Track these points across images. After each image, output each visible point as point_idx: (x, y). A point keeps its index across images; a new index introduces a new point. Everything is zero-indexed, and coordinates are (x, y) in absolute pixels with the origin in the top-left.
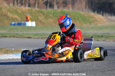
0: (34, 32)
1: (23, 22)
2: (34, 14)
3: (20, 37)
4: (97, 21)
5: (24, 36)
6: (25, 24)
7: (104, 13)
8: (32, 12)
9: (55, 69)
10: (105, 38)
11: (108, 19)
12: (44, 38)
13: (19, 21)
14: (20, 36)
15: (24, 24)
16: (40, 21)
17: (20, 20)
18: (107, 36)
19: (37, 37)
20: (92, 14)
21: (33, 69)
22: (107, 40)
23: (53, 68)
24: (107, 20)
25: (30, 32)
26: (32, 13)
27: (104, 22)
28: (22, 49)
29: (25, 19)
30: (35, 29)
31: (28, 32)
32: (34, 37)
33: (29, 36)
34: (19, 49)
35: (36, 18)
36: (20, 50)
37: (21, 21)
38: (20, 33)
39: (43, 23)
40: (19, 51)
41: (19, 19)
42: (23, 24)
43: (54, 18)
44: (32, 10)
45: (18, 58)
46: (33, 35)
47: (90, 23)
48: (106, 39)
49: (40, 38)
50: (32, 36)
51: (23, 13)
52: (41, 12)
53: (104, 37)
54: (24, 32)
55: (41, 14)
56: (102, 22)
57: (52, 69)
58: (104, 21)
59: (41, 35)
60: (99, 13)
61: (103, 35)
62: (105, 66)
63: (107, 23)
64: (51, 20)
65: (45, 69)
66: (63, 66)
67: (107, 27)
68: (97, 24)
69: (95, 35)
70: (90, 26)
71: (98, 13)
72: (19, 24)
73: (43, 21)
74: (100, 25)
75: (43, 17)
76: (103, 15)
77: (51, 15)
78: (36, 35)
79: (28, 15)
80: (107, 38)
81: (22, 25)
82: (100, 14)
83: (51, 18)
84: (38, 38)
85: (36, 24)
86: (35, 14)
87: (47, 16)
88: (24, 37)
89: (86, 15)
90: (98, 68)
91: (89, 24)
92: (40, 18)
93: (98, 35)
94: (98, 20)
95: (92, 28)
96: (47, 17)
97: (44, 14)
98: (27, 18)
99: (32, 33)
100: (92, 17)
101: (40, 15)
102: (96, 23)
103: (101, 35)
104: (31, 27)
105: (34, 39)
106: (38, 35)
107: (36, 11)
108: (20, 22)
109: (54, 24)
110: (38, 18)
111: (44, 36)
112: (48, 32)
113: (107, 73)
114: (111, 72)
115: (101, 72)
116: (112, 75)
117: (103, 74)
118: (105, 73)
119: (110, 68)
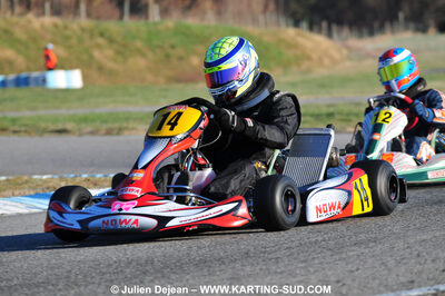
0: (80, 111)
1: (35, 74)
2: (74, 41)
3: (25, 131)
4: (309, 58)
5: (43, 125)
6: (44, 81)
7: (334, 28)
8: (68, 33)
10: (342, 120)
11: (348, 48)
12: (116, 132)
13: (22, 71)
14: (26, 126)
15: (40, 80)
16: (101, 68)
17: (23, 66)
18: (348, 114)
20: (291, 32)
22: (349, 130)
24: (345, 52)
25: (63, 112)
26: (68, 38)
27: (335, 62)
28: (35, 177)
29: (42, 61)
30: (80, 99)
31: (56, 112)
32: (79, 130)
33: (60, 127)
34: (26, 178)
35: (85, 57)
36: (27, 182)
37: (29, 69)
38: (27, 113)
39: (111, 74)
40: (27, 186)
41: (20, 61)
42: (36, 79)
43: (150, 55)
44: (66, 27)
46: (75, 121)
47: (286, 65)
48: (344, 124)
49: (103, 132)
50: (69, 126)
51: (35, 38)
52: (102, 35)
53: (337, 117)
54: (42, 112)
55: (100, 40)
56: (326, 61)
58: (336, 55)
59: (105, 121)
60: (316, 28)
61: (331, 110)
63: (348, 64)
64: (141, 62)
67: (345, 81)
68: (308, 71)
70: (284, 80)
71: (311, 28)
72: (22, 82)
73: (110, 65)
74: (321, 72)
75: (109, 52)
76: (330, 35)
77: (139, 44)
78: (85, 120)
79: (50, 46)
80: (348, 121)
81: (32, 86)
82: (320, 31)
83: (143, 55)
84: (93, 133)
85: (85, 77)
86: (80, 40)
87: (125, 46)
88: (43, 132)
89: (266, 39)
90: (320, 238)
91: (280, 71)
92: (97, 54)
93: (316, 112)
94: (315, 56)
96: (123, 49)
97: (111, 40)
98: (47, 58)
99: (72, 112)
100: (291, 45)
101: (98, 46)
102: (306, 64)
103: (325, 110)
104: (67, 91)
105: (81, 135)
106: (93, 121)
107: (83, 30)
108: (24, 75)
109: (150, 77)
110: (91, 57)
111: (116, 125)
112: (130, 108)
113: (351, 253)
114: (367, 251)
115: (329, 253)
116: (370, 261)
117: (337, 257)
118: (344, 256)
119: (362, 236)
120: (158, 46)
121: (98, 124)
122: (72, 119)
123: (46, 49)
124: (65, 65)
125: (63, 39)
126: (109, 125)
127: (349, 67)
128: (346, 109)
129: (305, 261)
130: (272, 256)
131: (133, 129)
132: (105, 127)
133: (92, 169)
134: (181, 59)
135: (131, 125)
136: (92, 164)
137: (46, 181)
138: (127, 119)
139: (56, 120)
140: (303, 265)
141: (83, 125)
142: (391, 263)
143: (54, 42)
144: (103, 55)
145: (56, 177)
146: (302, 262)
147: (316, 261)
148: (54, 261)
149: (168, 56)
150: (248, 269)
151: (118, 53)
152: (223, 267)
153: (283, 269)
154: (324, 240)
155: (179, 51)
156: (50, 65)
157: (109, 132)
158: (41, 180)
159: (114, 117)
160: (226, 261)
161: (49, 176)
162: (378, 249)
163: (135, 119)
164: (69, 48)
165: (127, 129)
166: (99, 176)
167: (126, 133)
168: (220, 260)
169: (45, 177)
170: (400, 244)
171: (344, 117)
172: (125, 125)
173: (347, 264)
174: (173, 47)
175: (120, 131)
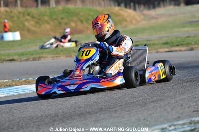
0: (20, 50)
2: (16, 18)
4: (126, 21)
5: (3, 57)
6: (3, 37)
7: (137, 6)
8: (13, 15)
9: (61, 109)
11: (143, 15)
12: (37, 59)
15: (1, 37)
16: (29, 30)
19: (25, 58)
20: (117, 9)
23: (57, 108)
24: (142, 17)
25: (12, 51)
26: (13, 17)
27: (138, 22)
30: (20, 45)
31: (9, 51)
32: (20, 59)
33: (11, 58)
35: (21, 25)
39: (34, 33)
43: (52, 23)
44: (11, 12)
46: (18, 55)
50: (15, 57)
52: (29, 15)
54: (2, 52)
55: (28, 17)
56: (134, 22)
58: (139, 19)
59: (33, 54)
60: (128, 7)
62: (146, 95)
63: (144, 22)
64: (48, 27)
65: (45, 111)
66: (75, 103)
67: (143, 30)
68: (126, 26)
71: (126, 7)
73: (33, 28)
74: (132, 27)
75: (33, 23)
76: (135, 10)
77: (46, 18)
78: (23, 54)
79: (6, 21)
82: (130, 8)
83: (48, 23)
84: (26, 60)
85: (22, 35)
86: (19, 18)
87: (39, 20)
88: (3, 61)
90: (135, 100)
92: (27, 24)
94: (128, 20)
96: (39, 21)
97: (33, 17)
98: (5, 26)
99: (16, 51)
100: (117, 15)
101: (27, 20)
102: (125, 24)
104: (14, 41)
105: (21, 61)
106: (26, 54)
107: (19, 13)
110: (24, 25)
111: (38, 56)
113: (150, 106)
114: (157, 105)
115: (140, 106)
116: (159, 109)
117: (144, 108)
118: (147, 107)
119: (155, 98)
120: (55, 19)
121: (29, 55)
124: (12, 30)
125: (10, 17)
126: (35, 56)
127: (144, 24)
131: (45, 57)
132: (32, 57)
133: (27, 76)
134: (66, 24)
135: (44, 55)
136: (27, 74)
139: (9, 55)
141: (22, 57)
144: (30, 24)
145: (10, 81)
146: (127, 111)
149: (60, 23)
151: (37, 23)
155: (65, 21)
156: (6, 30)
157: (34, 59)
158: (4, 82)
161: (7, 81)
162: (162, 104)
164: (13, 21)
165: (43, 57)
166: (30, 79)
167: (42, 59)
168: (89, 113)
172: (42, 55)
173: (148, 111)
174: (62, 19)
175: (39, 58)
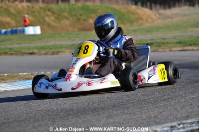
0: (40, 44)
1: (20, 28)
2: (37, 13)
3: (16, 54)
4: (142, 19)
5: (23, 51)
6: (24, 31)
7: (153, 5)
8: (34, 10)
9: (76, 103)
10: (157, 46)
11: (159, 14)
12: (56, 53)
13: (14, 27)
14: (16, 51)
15: (22, 31)
16: (49, 25)
17: (14, 25)
18: (159, 43)
19: (44, 52)
20: (134, 7)
21: (39, 105)
22: (160, 50)
23: (72, 102)
24: (158, 16)
25: (32, 45)
26: (34, 12)
27: (153, 20)
28: (20, 74)
29: (23, 23)
30: (40, 39)
31: (29, 45)
32: (40, 53)
33: (31, 51)
34: (16, 74)
35: (42, 20)
36: (16, 76)
37: (17, 26)
38: (16, 46)
39: (53, 28)
40: (16, 78)
41: (13, 23)
42: (20, 31)
43: (71, 19)
44: (33, 7)
45: (14, 89)
46: (37, 49)
47: (131, 22)
48: (158, 48)
49: (50, 53)
50: (35, 51)
51: (19, 12)
52: (49, 10)
53: (155, 44)
54: (23, 45)
55: (48, 13)
56: (150, 20)
57: (71, 104)
58: (154, 17)
59: (51, 49)
60: (145, 5)
61: (152, 41)
62: (158, 94)
63: (160, 21)
64: (67, 22)
65: (60, 105)
67: (158, 29)
68: (142, 25)
69: (139, 42)
70: (131, 28)
71: (142, 6)
72: (14, 32)
73: (53, 24)
74: (147, 25)
75: (53, 18)
76: (151, 8)
77: (66, 14)
78: (42, 48)
79: (26, 16)
80: (160, 46)
81: (19, 34)
82: (146, 7)
83: (68, 19)
84: (46, 54)
85: (42, 29)
86: (40, 13)
87: (59, 15)
88: (23, 54)
89: (123, 11)
90: (147, 98)
91: (129, 25)
92: (47, 19)
94: (144, 18)
95: (135, 31)
96: (59, 17)
97: (53, 13)
98: (25, 21)
99: (36, 45)
100: (134, 13)
101: (47, 15)
102: (140, 22)
104: (34, 36)
105: (40, 55)
106: (46, 48)
107: (41, 8)
108: (15, 29)
109: (71, 29)
110: (45, 20)
111: (56, 50)
112: (62, 43)
113: (161, 104)
114: (168, 103)
115: (151, 104)
116: (169, 107)
117: (155, 106)
118: (158, 105)
119: (166, 97)
120: (74, 15)
121: (48, 50)
122: (36, 48)
123: (24, 17)
124: (33, 24)
125: (32, 12)
126: (53, 50)
127: (160, 22)
128: (159, 41)
129: (140, 108)
130: (126, 106)
131: (63, 52)
132: (51, 51)
133: (45, 70)
134: (85, 20)
135: (63, 50)
136: (45, 68)
137: (25, 76)
138: (61, 47)
139: (29, 49)
140: (139, 110)
141: (41, 51)
142: (179, 108)
143: (28, 14)
144: (50, 19)
145: (29, 73)
146: (139, 108)
147: (145, 108)
148: (28, 110)
149: (79, 19)
150: (115, 112)
151: (57, 18)
152: (104, 111)
153: (130, 112)
154: (149, 99)
155: (84, 17)
156: (27, 24)
157: (53, 53)
158: (23, 75)
159: (55, 47)
160: (105, 109)
161: (26, 73)
162: (173, 102)
163: (65, 47)
164: (34, 16)
165: (61, 52)
166: (48, 73)
167: (60, 53)
168: (103, 109)
169: (24, 74)
170: (183, 100)
171: (158, 45)
172: (60, 50)
173: (159, 109)
174: (81, 15)
175: (58, 53)
